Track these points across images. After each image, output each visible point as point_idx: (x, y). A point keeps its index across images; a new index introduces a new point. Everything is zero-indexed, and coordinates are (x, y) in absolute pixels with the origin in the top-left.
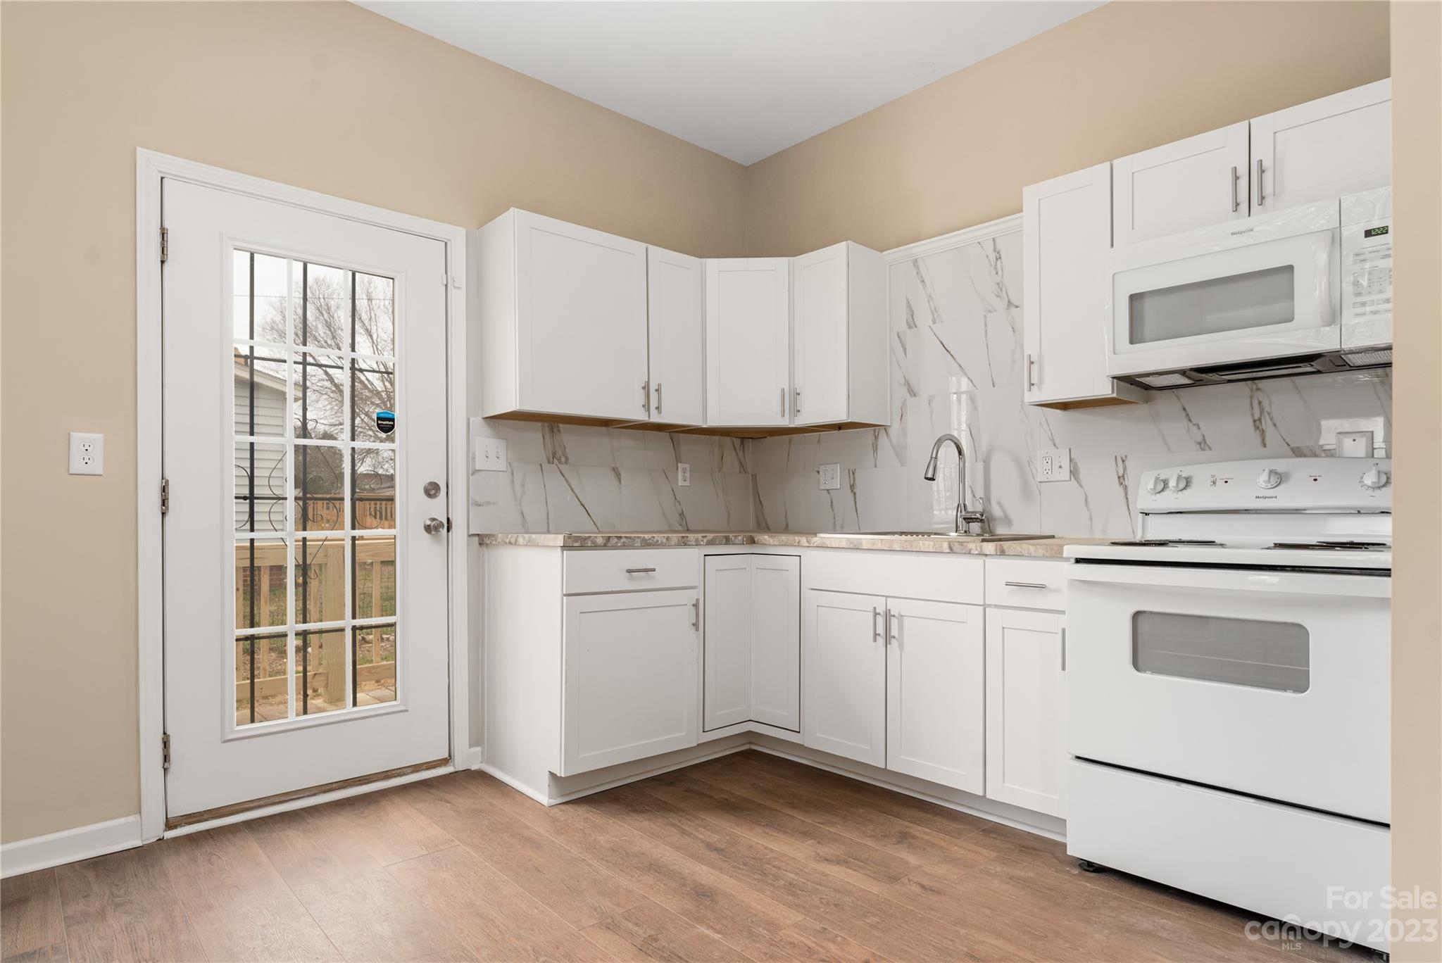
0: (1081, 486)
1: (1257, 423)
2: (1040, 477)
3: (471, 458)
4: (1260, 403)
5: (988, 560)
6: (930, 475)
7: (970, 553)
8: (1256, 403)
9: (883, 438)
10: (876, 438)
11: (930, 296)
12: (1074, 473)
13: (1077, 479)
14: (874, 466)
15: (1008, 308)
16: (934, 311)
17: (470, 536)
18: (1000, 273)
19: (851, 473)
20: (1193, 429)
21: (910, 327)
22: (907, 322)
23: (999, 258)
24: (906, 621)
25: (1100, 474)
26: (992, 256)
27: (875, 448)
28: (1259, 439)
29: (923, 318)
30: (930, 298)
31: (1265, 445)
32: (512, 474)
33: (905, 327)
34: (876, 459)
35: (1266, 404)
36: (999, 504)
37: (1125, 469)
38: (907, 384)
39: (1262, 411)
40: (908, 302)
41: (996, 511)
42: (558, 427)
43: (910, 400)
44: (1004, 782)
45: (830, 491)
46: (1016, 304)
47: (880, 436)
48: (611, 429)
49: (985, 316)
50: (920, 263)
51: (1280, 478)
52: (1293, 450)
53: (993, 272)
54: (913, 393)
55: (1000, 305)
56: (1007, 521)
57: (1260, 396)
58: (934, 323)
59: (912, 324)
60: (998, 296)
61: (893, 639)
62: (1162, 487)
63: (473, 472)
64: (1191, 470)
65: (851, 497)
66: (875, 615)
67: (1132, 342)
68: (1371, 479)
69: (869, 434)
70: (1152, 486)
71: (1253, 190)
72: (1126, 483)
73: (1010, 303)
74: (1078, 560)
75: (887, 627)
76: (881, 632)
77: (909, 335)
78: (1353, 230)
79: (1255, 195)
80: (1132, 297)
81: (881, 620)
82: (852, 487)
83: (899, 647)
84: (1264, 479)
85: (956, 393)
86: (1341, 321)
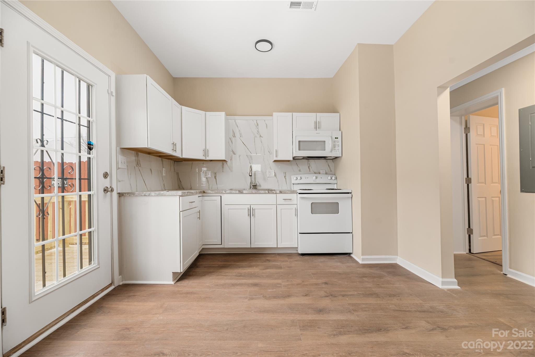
0: (277, 178)
1: (309, 167)
2: (268, 176)
3: (117, 163)
4: (309, 164)
5: (277, 194)
6: (250, 175)
7: (273, 193)
8: (308, 164)
10: (223, 164)
11: (240, 130)
12: (275, 175)
14: (222, 172)
15: (260, 137)
16: (241, 134)
17: (117, 193)
18: (258, 128)
19: (215, 174)
20: (298, 167)
22: (233, 135)
23: (258, 125)
24: (256, 210)
25: (281, 176)
26: (256, 124)
27: (223, 167)
28: (309, 170)
29: (237, 135)
30: (239, 131)
31: (310, 171)
32: (128, 170)
33: (232, 137)
34: (223, 170)
35: (310, 164)
36: (258, 182)
37: (286, 175)
38: (233, 151)
39: (309, 165)
40: (233, 130)
41: (258, 184)
42: (138, 153)
43: (233, 155)
44: (282, 243)
45: (208, 178)
46: (262, 136)
47: (224, 164)
48: (150, 156)
49: (254, 138)
50: (236, 121)
51: (316, 177)
52: (314, 172)
53: (256, 128)
54: (234, 153)
55: (258, 136)
56: (260, 186)
57: (309, 162)
58: (241, 137)
59: (234, 136)
60: (258, 134)
61: (253, 215)
62: (297, 179)
63: (118, 168)
64: (301, 176)
65: (215, 180)
66: (248, 209)
67: (299, 150)
68: (329, 178)
69: (221, 163)
70: (295, 178)
71: (317, 126)
72: (286, 178)
73: (260, 136)
74: (299, 193)
75: (251, 212)
76: (249, 214)
77: (233, 139)
78: (334, 137)
79: (317, 127)
80: (299, 141)
81: (249, 211)
82: (215, 177)
83: (255, 217)
84: (314, 178)
85: (247, 155)
86: (332, 152)
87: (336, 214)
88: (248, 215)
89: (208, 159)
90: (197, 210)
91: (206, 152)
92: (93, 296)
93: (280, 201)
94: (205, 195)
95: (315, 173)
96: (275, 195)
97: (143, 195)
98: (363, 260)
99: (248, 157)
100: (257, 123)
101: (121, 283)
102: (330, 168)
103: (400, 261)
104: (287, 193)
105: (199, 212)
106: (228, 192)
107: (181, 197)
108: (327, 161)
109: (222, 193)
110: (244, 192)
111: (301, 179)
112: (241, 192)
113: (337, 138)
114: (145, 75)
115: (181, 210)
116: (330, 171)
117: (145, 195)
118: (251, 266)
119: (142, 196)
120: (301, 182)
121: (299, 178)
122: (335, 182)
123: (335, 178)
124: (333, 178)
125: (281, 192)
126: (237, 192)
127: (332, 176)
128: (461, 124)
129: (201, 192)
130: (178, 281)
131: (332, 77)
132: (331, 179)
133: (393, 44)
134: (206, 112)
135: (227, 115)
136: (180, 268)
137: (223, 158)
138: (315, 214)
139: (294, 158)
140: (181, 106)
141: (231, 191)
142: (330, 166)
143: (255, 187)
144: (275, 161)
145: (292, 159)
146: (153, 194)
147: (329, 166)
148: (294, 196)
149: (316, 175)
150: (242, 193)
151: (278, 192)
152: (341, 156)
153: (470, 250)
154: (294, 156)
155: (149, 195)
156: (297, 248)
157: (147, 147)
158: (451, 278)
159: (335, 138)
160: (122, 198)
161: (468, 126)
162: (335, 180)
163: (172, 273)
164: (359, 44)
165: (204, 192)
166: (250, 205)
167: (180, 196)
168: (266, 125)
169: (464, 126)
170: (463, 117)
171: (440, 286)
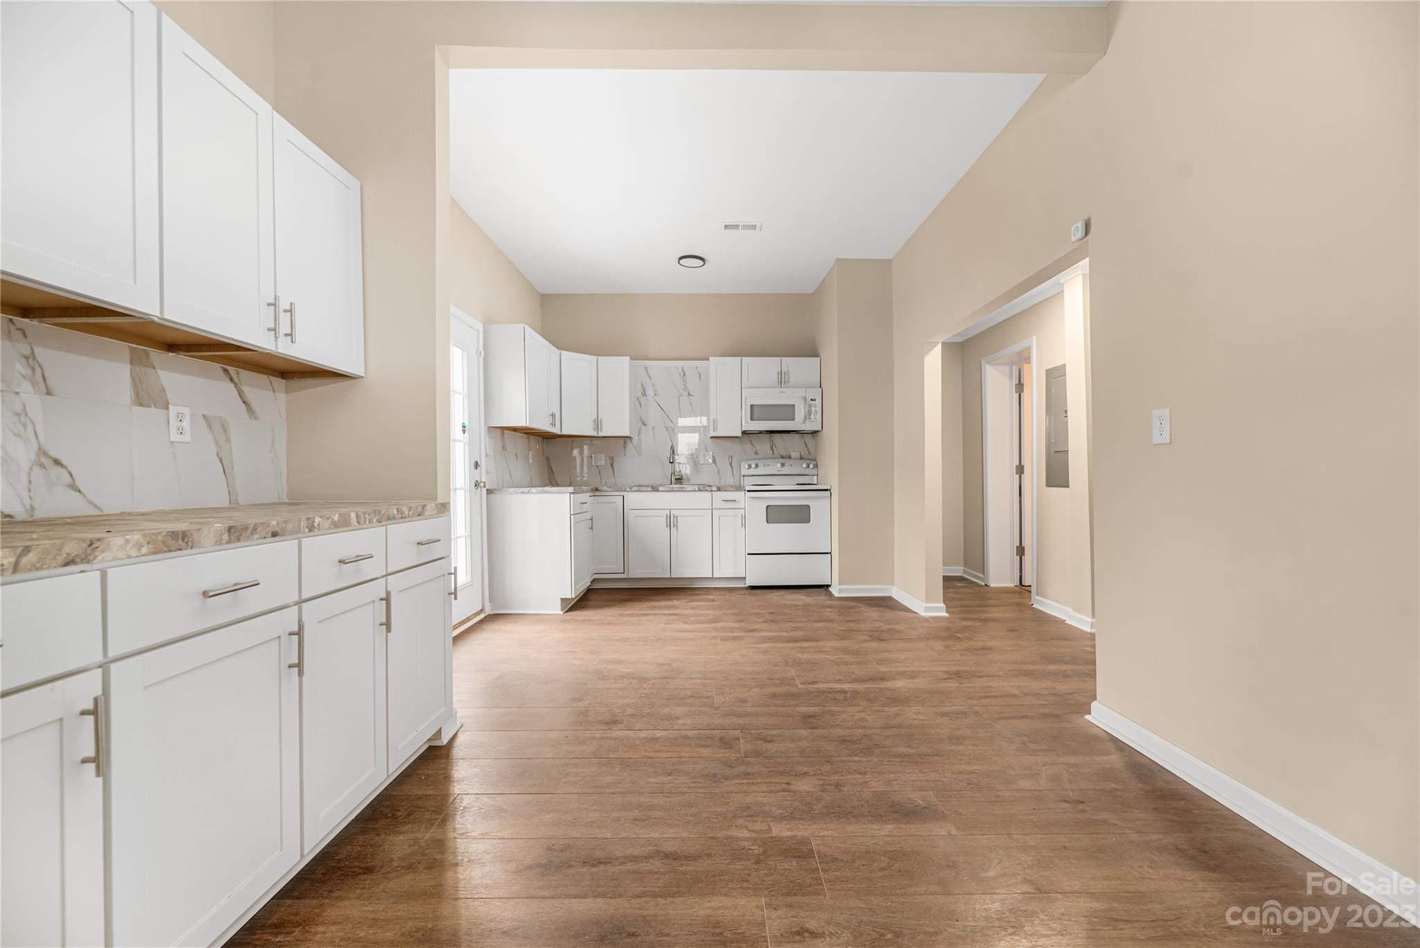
0: (717, 466)
1: (771, 447)
2: (701, 463)
3: (486, 448)
5: (713, 493)
6: (671, 461)
7: (707, 491)
8: (771, 442)
9: (629, 445)
10: (626, 443)
12: (714, 461)
13: (715, 463)
14: (624, 456)
15: (688, 396)
16: (655, 391)
17: (486, 490)
18: (685, 381)
19: (611, 459)
20: (753, 448)
21: (643, 396)
22: (642, 393)
23: (685, 375)
24: (679, 518)
25: (724, 463)
26: (681, 374)
27: (625, 448)
28: (771, 453)
29: (650, 392)
30: (653, 385)
31: (774, 454)
33: (641, 396)
34: (625, 453)
35: (774, 441)
37: (732, 460)
38: (642, 420)
39: (773, 444)
40: (642, 385)
41: (684, 476)
43: (643, 427)
44: (720, 570)
45: (598, 466)
46: (692, 395)
49: (679, 397)
50: (648, 369)
51: (783, 465)
52: (781, 456)
53: (681, 381)
54: (644, 424)
55: (685, 394)
56: (687, 479)
57: (772, 439)
58: (656, 396)
59: (644, 394)
60: (684, 390)
61: (674, 525)
62: (750, 466)
63: (487, 455)
64: (756, 462)
65: (611, 469)
66: (667, 517)
67: (752, 419)
68: (804, 466)
69: (621, 441)
70: (747, 467)
71: (782, 379)
72: (733, 465)
73: (689, 394)
74: (748, 491)
75: (671, 522)
76: (669, 524)
77: (643, 399)
78: (809, 398)
79: (783, 381)
80: (752, 406)
81: (668, 519)
82: (612, 464)
83: (677, 528)
84: (779, 465)
85: (666, 427)
86: (807, 422)
87: (806, 524)
88: (667, 525)
89: (601, 434)
90: (588, 516)
91: (598, 424)
92: (469, 619)
93: (718, 503)
94: (597, 493)
95: (783, 457)
96: (710, 493)
97: (520, 491)
98: (840, 591)
99: (667, 430)
100: (683, 371)
101: (492, 613)
102: (808, 449)
103: (896, 593)
104: (729, 491)
105: (592, 519)
106: (636, 488)
107: (572, 495)
108: (803, 437)
109: (625, 491)
110: (661, 489)
111: (757, 466)
112: (655, 489)
113: (815, 400)
114: (523, 325)
115: (572, 513)
116: (807, 453)
117: (523, 493)
118: (670, 600)
119: (518, 493)
120: (757, 472)
121: (753, 466)
122: (815, 471)
123: (813, 465)
124: (811, 466)
125: (719, 489)
126: (650, 489)
127: (808, 462)
128: (1011, 377)
129: (592, 491)
130: (567, 611)
131: (812, 292)
132: (808, 467)
133: (890, 258)
134: (599, 357)
135: (632, 359)
136: (571, 593)
137: (628, 434)
138: (772, 523)
139: (744, 433)
140: (559, 351)
141: (640, 488)
142: (808, 445)
143: (679, 480)
144: (712, 437)
145: (740, 435)
146: (534, 490)
147: (806, 444)
148: (739, 495)
149: (783, 461)
150: (657, 491)
151: (714, 489)
152: (821, 429)
153: (1021, 582)
154: (743, 429)
155: (528, 492)
156: (745, 578)
157: (525, 425)
158: (939, 602)
159: (812, 400)
160: (492, 495)
161: (1022, 382)
162: (814, 468)
163: (560, 601)
164: (838, 260)
165: (597, 490)
166: (669, 511)
167: (571, 493)
168: (698, 375)
169: (1015, 381)
170: (1014, 367)
171: (923, 613)
